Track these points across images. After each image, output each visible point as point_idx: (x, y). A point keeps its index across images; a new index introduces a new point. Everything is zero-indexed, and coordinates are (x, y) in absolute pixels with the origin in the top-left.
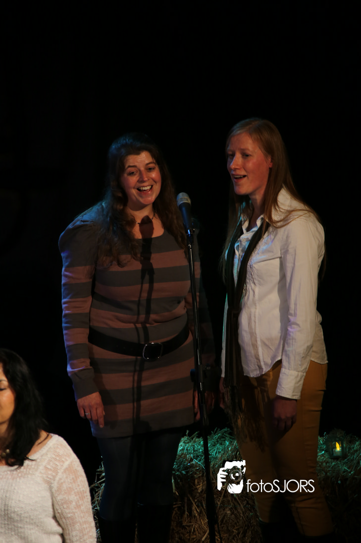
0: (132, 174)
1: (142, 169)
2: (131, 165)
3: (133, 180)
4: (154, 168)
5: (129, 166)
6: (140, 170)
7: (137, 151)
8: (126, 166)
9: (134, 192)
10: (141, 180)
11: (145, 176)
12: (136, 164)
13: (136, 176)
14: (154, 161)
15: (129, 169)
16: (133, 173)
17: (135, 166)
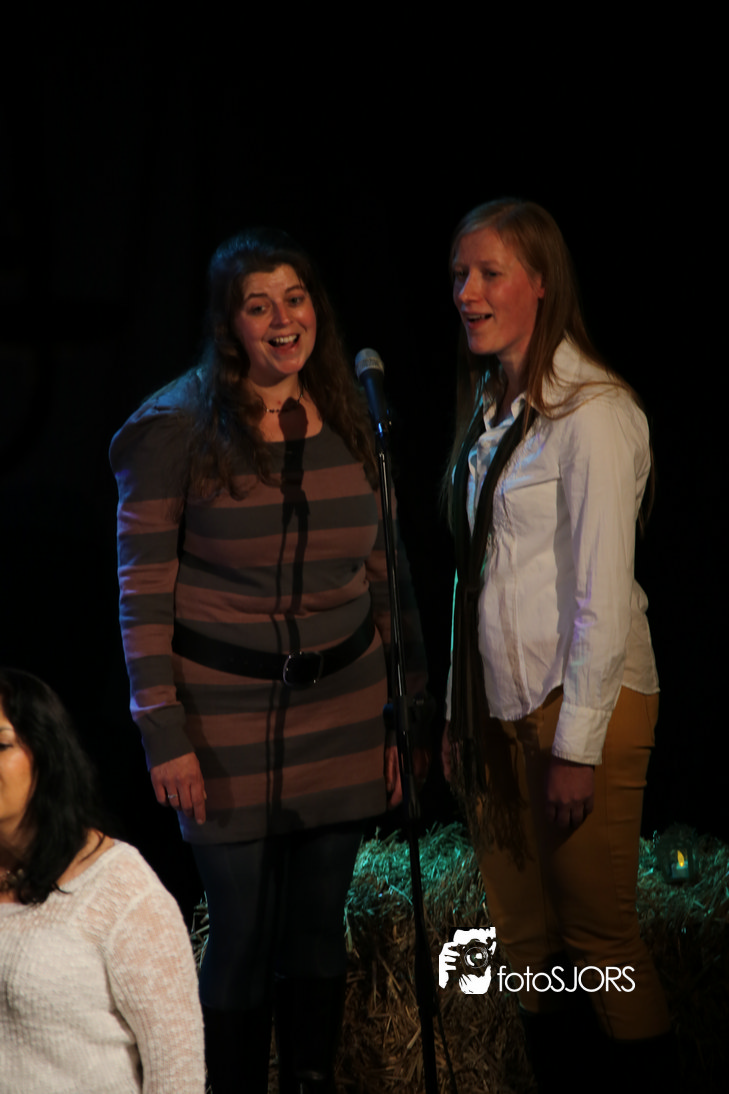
0: (257, 310)
1: (279, 300)
2: (256, 292)
3: (259, 325)
4: (302, 299)
5: (253, 295)
6: (274, 304)
7: (269, 265)
8: (246, 295)
9: (263, 347)
10: (276, 323)
11: (284, 315)
12: (267, 290)
13: (266, 315)
14: (303, 284)
15: (252, 300)
16: (259, 309)
17: (263, 295)
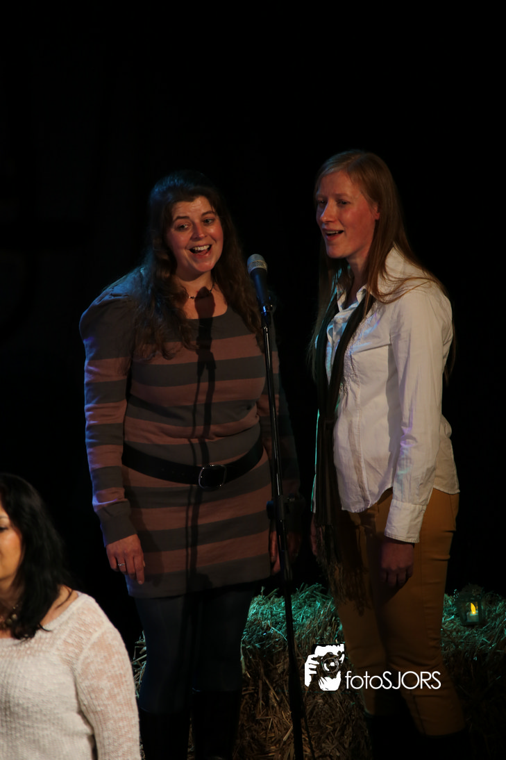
0: (181, 228)
1: (197, 221)
2: (182, 215)
3: (183, 238)
4: (213, 220)
5: (179, 218)
6: (194, 223)
7: (190, 197)
8: (175, 218)
9: (186, 253)
10: (195, 237)
11: (200, 231)
12: (189, 214)
13: (188, 231)
14: (214, 210)
15: (179, 221)
16: (183, 227)
17: (186, 217)
